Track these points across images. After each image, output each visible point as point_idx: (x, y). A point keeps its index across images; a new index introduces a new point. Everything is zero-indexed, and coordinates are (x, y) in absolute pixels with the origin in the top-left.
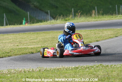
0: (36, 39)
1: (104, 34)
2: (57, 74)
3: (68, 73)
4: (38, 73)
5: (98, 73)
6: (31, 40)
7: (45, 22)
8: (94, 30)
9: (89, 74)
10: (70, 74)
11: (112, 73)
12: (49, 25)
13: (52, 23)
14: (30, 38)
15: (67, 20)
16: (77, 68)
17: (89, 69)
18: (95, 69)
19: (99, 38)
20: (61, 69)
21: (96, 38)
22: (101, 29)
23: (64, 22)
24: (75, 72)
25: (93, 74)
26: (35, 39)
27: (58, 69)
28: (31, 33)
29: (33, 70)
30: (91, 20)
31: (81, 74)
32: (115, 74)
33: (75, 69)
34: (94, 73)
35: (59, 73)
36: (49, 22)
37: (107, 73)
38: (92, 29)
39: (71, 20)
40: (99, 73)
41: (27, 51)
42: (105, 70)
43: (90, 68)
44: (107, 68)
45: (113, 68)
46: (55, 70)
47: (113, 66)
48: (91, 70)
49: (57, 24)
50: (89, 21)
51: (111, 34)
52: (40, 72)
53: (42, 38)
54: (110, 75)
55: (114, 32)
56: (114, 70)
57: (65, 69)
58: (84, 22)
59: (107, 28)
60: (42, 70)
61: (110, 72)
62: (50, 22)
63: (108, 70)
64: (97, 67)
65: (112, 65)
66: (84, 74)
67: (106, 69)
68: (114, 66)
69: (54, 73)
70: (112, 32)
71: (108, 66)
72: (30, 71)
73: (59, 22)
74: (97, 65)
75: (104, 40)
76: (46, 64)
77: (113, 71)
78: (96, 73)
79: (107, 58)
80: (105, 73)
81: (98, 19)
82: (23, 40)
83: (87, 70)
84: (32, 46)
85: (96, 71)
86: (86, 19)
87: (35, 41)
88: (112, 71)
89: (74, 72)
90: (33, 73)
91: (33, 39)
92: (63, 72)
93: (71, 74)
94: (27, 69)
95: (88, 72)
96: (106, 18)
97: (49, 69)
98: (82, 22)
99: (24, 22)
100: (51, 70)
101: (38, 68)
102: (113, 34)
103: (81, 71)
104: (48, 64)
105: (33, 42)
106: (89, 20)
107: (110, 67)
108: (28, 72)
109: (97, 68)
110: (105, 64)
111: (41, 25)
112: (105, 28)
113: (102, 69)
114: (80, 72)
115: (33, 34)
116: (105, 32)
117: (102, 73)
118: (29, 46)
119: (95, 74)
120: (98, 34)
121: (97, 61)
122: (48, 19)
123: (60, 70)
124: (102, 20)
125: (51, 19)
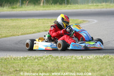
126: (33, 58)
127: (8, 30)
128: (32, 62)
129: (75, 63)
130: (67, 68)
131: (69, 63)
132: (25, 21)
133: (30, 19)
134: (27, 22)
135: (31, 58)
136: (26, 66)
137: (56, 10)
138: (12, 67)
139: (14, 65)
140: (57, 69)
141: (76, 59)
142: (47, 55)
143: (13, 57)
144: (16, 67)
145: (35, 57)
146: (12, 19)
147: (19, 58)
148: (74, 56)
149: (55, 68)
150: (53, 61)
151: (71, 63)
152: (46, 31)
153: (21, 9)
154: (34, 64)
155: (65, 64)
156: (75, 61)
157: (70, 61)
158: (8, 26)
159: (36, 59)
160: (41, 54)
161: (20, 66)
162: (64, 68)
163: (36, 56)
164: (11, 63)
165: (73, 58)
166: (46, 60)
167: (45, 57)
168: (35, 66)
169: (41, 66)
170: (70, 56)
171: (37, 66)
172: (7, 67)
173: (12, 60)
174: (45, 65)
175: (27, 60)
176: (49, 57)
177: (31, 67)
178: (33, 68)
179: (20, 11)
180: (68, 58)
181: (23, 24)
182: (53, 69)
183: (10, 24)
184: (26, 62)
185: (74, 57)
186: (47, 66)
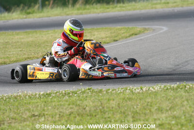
1: (95, 36)
2: (14, 106)
3: (33, 103)
5: (85, 103)
9: (69, 105)
10: (37, 104)
11: (109, 103)
13: (3, 19)
15: (29, 13)
16: (49, 95)
17: (69, 97)
18: (79, 97)
20: (20, 96)
22: (88, 28)
23: (25, 16)
24: (45, 102)
25: (76, 105)
27: (15, 98)
30: (71, 12)
31: (55, 105)
32: (113, 104)
33: (45, 96)
34: (78, 102)
35: (17, 104)
37: (100, 103)
39: (36, 13)
40: (87, 104)
42: (96, 97)
43: (71, 94)
44: (101, 94)
45: (110, 94)
46: (10, 99)
47: (111, 90)
48: (72, 99)
49: (13, 19)
50: (68, 15)
51: (107, 37)
55: (111, 33)
56: (111, 98)
57: (27, 97)
58: (59, 17)
59: (99, 27)
61: (105, 101)
63: (102, 98)
64: (83, 92)
65: (109, 90)
66: (61, 105)
67: (98, 96)
68: (113, 90)
69: (8, 104)
70: (108, 34)
71: (102, 91)
73: (16, 16)
74: (83, 90)
77: (111, 100)
78: (82, 103)
80: (96, 104)
81: (84, 11)
85: (81, 100)
86: (63, 10)
88: (109, 100)
89: (43, 102)
93: (38, 106)
95: (67, 101)
96: (97, 9)
98: (56, 17)
100: (2, 98)
102: (110, 37)
103: (56, 100)
106: (68, 13)
107: (105, 92)
109: (83, 94)
110: (96, 88)
112: (95, 27)
113: (91, 96)
114: (54, 101)
116: (96, 33)
117: (91, 103)
119: (79, 105)
123: (18, 98)
124: (90, 13)
126: (60, 94)
127: (21, 49)
128: (60, 101)
129: (130, 99)
130: (117, 107)
131: (120, 99)
132: (48, 34)
133: (56, 30)
134: (52, 36)
136: (50, 108)
137: (99, 13)
138: (27, 110)
139: (30, 107)
140: (101, 110)
141: (131, 93)
142: (85, 88)
143: (29, 94)
144: (33, 111)
145: (63, 92)
146: (26, 32)
147: (37, 95)
148: (129, 88)
149: (97, 109)
150: (94, 98)
151: (124, 99)
153: (41, 15)
154: (62, 103)
155: (114, 102)
156: (131, 96)
157: (122, 96)
158: (20, 43)
159: (66, 96)
160: (74, 87)
161: (39, 108)
162: (112, 108)
163: (66, 90)
164: (24, 104)
165: (127, 91)
166: (83, 97)
167: (80, 91)
168: (65, 107)
169: (74, 106)
170: (122, 89)
171: (67, 108)
172: (19, 110)
173: (26, 98)
174: (80, 104)
175: (51, 97)
176: (88, 91)
177: (58, 109)
178: (61, 110)
179: (40, 18)
180: (119, 92)
181: (45, 39)
182: (95, 110)
183: (23, 40)
184: (50, 100)
185: (129, 90)
186: (84, 106)
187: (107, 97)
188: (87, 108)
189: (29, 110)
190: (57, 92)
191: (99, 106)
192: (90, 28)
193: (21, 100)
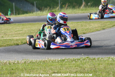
0: (22, 30)
1: (92, 26)
3: (54, 65)
4: (23, 65)
5: (85, 66)
6: (16, 31)
7: (30, 13)
8: (81, 22)
9: (75, 67)
10: (56, 66)
11: (99, 66)
12: (35, 17)
13: (38, 15)
14: (15, 29)
16: (64, 60)
17: (76, 62)
18: (81, 62)
19: (86, 30)
21: (83, 31)
22: (88, 21)
24: (61, 65)
25: (80, 67)
26: (20, 31)
27: (44, 62)
28: (16, 24)
29: (18, 62)
30: (78, 12)
31: (67, 67)
32: (102, 67)
33: (61, 61)
34: (81, 65)
35: (44, 65)
36: (34, 13)
37: (94, 66)
38: (79, 21)
39: (57, 12)
41: (12, 43)
42: (92, 62)
43: (76, 61)
44: (94, 61)
45: (100, 61)
46: (41, 62)
47: (100, 59)
48: (77, 63)
49: (43, 15)
50: (76, 13)
51: (98, 27)
52: (25, 64)
53: (28, 30)
54: (97, 68)
55: (101, 24)
56: (101, 63)
57: (51, 61)
58: (71, 14)
60: (28, 62)
61: (97, 65)
62: (36, 14)
63: (95, 63)
64: (84, 59)
65: (99, 58)
66: (70, 67)
67: (93, 62)
68: (102, 59)
69: (39, 65)
71: (95, 59)
72: (15, 62)
73: (45, 14)
74: (84, 58)
75: (91, 32)
76: (32, 57)
78: (83, 66)
79: (94, 50)
80: (91, 66)
81: (85, 11)
82: (8, 31)
83: (74, 62)
84: (17, 38)
85: (82, 64)
86: (73, 11)
87: (20, 33)
88: (99, 64)
89: (60, 64)
90: (18, 65)
91: (19, 31)
92: (49, 64)
93: (57, 67)
94: (12, 61)
95: (74, 64)
96: (93, 10)
97: (35, 61)
98: (69, 14)
99: (9, 13)
100: (36, 62)
101: (23, 60)
102: (101, 27)
103: (67, 63)
104: (34, 57)
105: (18, 34)
106: (76, 12)
107: (97, 60)
108: (13, 64)
109: (84, 60)
110: (91, 57)
111: (26, 16)
113: (89, 62)
114: (67, 64)
115: (18, 25)
116: (92, 24)
117: (88, 66)
118: (15, 38)
120: (85, 26)
121: (83, 54)
122: (34, 10)
123: (46, 62)
125: (36, 10)
126: (70, 60)
128: (70, 64)
129: (112, 64)
131: (106, 64)
135: (69, 60)
136: (64, 68)
138: (50, 69)
139: (52, 67)
140: (94, 70)
141: (113, 60)
142: (85, 57)
143: (52, 60)
144: (54, 70)
145: (72, 59)
147: (57, 61)
150: (90, 63)
151: (108, 64)
152: (85, 34)
154: (71, 66)
156: (112, 62)
157: (107, 62)
159: (74, 61)
160: (79, 56)
161: (57, 68)
162: (101, 69)
163: (74, 58)
166: (84, 62)
167: (82, 59)
168: (73, 68)
169: (78, 68)
170: (107, 58)
172: (46, 69)
174: (82, 67)
175: (65, 62)
176: (87, 59)
177: (69, 69)
178: (71, 70)
180: (105, 59)
182: (91, 70)
184: (64, 64)
185: (111, 58)
186: (84, 67)
187: (98, 63)
188: (86, 69)
189: (52, 69)
190: (68, 59)
191: (93, 68)
192: (89, 21)
193: (47, 63)
